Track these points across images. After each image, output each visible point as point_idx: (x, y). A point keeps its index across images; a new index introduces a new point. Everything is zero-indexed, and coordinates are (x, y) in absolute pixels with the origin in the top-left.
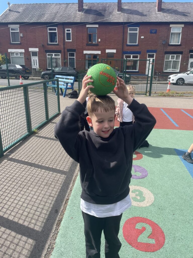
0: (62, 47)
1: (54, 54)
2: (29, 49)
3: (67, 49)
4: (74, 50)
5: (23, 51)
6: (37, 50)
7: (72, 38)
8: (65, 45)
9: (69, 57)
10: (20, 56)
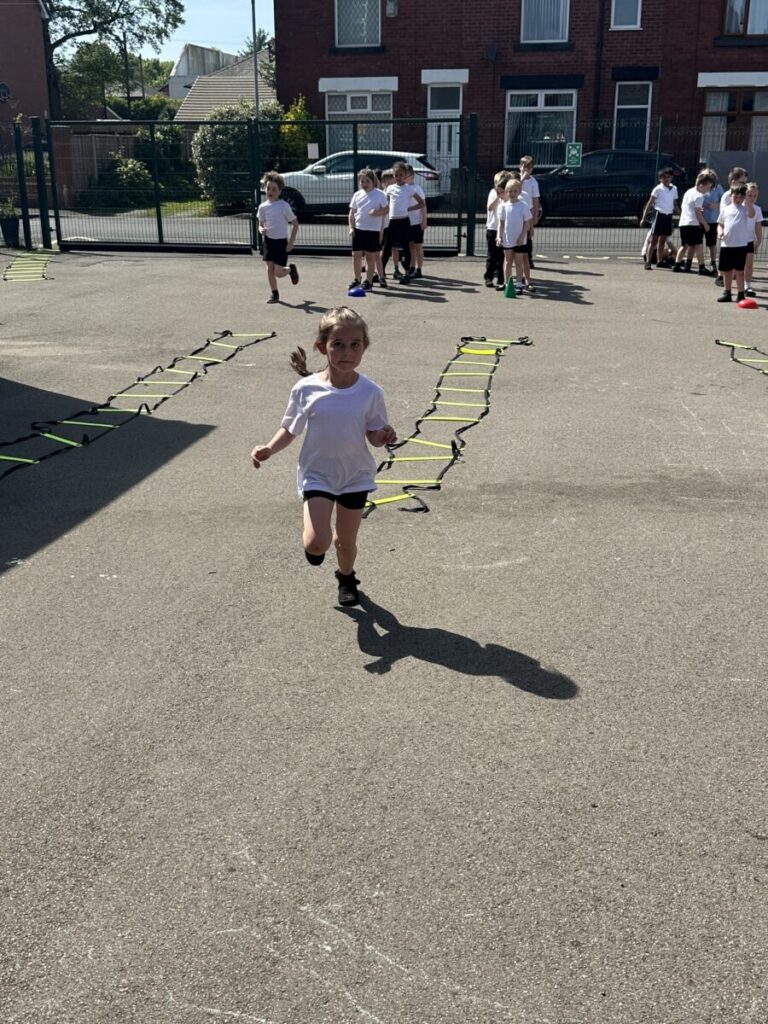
0: (591, 58)
1: (541, 94)
2: (420, 75)
3: (613, 69)
4: (650, 73)
5: (391, 84)
6: (459, 77)
7: (642, 12)
8: (604, 49)
9: (617, 107)
10: (373, 109)
